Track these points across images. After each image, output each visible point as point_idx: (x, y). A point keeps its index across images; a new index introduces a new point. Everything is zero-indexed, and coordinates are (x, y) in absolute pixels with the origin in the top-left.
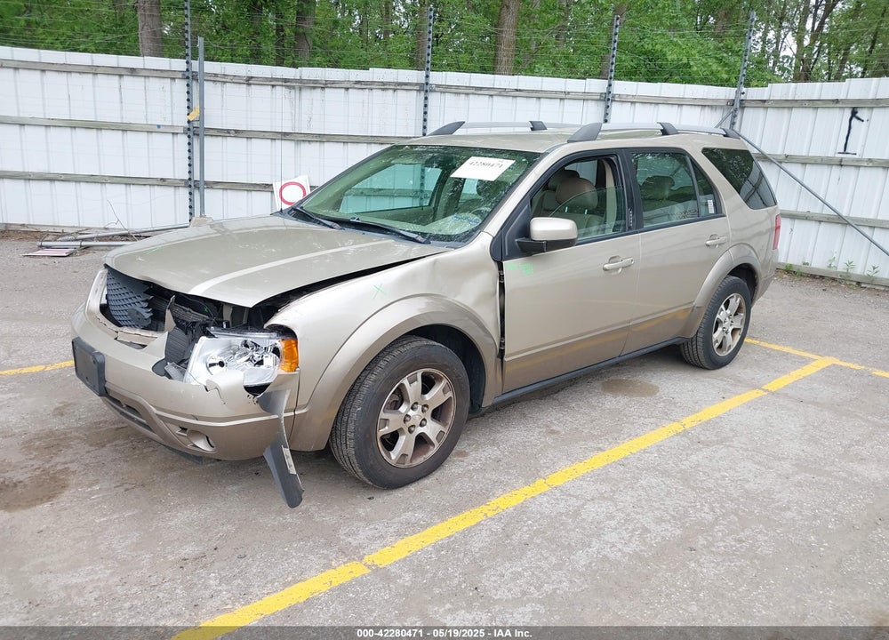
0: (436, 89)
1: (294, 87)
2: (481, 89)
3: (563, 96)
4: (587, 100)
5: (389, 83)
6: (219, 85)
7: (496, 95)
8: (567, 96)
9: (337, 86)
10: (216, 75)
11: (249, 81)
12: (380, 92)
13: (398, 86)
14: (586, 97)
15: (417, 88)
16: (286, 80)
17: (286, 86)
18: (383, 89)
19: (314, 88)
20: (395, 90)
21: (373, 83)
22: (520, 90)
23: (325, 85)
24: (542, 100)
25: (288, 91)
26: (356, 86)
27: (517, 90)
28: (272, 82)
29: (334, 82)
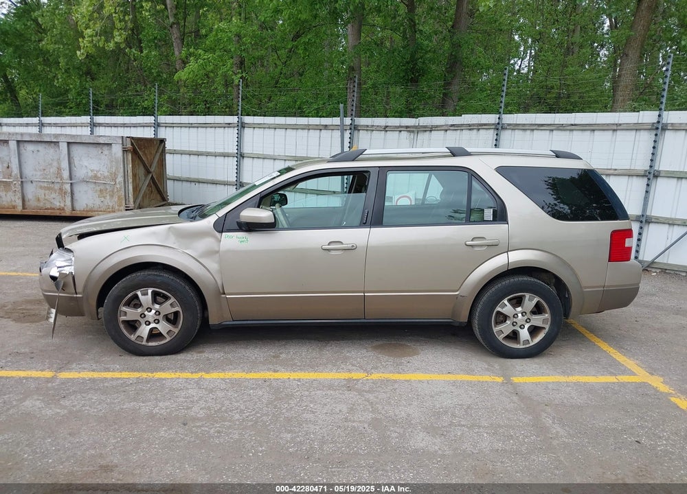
0: (508, 127)
1: (413, 132)
2: (542, 125)
3: (615, 128)
4: (640, 130)
5: (474, 125)
6: (369, 132)
7: (555, 130)
8: (619, 127)
9: (439, 129)
10: (367, 126)
11: (386, 129)
12: (468, 132)
13: (480, 127)
14: (637, 128)
15: (493, 127)
16: (407, 127)
17: (409, 131)
18: (470, 130)
19: (426, 131)
20: (479, 130)
21: (462, 125)
22: (575, 125)
23: (432, 129)
24: (596, 132)
25: (409, 134)
26: (451, 128)
27: (572, 125)
28: (399, 129)
29: (437, 126)
